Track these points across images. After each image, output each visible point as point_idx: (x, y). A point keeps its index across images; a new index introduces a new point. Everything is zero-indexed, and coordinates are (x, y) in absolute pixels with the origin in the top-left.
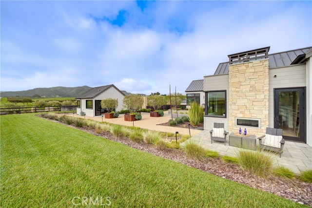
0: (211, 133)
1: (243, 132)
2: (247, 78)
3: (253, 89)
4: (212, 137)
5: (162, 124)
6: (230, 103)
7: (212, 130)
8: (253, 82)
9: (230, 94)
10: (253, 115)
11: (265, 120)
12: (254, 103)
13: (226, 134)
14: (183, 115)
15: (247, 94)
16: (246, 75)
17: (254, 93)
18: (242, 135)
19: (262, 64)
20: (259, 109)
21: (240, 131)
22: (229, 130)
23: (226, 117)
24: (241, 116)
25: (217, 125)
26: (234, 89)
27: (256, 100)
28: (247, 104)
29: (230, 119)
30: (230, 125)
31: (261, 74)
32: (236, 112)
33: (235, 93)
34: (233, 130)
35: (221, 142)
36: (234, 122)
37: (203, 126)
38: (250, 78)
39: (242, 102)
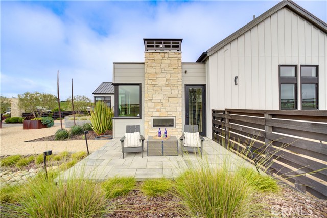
0: (122, 141)
1: (163, 133)
2: (163, 70)
3: (169, 83)
4: (123, 148)
5: (42, 140)
6: (146, 99)
7: (124, 137)
8: (168, 76)
9: (146, 88)
10: (169, 113)
11: (179, 117)
12: (170, 100)
13: (143, 140)
14: (86, 122)
15: (164, 88)
16: (163, 66)
17: (169, 88)
18: (162, 138)
19: (176, 56)
20: (174, 105)
21: (160, 133)
22: (145, 133)
23: (140, 118)
24: (157, 115)
25: (131, 129)
26: (150, 82)
27: (171, 96)
28: (163, 101)
29: (145, 120)
30: (146, 127)
31: (175, 66)
32: (152, 110)
33: (151, 87)
34: (149, 134)
35: (136, 153)
36: (150, 123)
37: (111, 134)
38: (166, 69)
39: (158, 98)
